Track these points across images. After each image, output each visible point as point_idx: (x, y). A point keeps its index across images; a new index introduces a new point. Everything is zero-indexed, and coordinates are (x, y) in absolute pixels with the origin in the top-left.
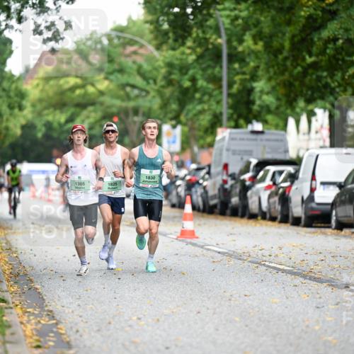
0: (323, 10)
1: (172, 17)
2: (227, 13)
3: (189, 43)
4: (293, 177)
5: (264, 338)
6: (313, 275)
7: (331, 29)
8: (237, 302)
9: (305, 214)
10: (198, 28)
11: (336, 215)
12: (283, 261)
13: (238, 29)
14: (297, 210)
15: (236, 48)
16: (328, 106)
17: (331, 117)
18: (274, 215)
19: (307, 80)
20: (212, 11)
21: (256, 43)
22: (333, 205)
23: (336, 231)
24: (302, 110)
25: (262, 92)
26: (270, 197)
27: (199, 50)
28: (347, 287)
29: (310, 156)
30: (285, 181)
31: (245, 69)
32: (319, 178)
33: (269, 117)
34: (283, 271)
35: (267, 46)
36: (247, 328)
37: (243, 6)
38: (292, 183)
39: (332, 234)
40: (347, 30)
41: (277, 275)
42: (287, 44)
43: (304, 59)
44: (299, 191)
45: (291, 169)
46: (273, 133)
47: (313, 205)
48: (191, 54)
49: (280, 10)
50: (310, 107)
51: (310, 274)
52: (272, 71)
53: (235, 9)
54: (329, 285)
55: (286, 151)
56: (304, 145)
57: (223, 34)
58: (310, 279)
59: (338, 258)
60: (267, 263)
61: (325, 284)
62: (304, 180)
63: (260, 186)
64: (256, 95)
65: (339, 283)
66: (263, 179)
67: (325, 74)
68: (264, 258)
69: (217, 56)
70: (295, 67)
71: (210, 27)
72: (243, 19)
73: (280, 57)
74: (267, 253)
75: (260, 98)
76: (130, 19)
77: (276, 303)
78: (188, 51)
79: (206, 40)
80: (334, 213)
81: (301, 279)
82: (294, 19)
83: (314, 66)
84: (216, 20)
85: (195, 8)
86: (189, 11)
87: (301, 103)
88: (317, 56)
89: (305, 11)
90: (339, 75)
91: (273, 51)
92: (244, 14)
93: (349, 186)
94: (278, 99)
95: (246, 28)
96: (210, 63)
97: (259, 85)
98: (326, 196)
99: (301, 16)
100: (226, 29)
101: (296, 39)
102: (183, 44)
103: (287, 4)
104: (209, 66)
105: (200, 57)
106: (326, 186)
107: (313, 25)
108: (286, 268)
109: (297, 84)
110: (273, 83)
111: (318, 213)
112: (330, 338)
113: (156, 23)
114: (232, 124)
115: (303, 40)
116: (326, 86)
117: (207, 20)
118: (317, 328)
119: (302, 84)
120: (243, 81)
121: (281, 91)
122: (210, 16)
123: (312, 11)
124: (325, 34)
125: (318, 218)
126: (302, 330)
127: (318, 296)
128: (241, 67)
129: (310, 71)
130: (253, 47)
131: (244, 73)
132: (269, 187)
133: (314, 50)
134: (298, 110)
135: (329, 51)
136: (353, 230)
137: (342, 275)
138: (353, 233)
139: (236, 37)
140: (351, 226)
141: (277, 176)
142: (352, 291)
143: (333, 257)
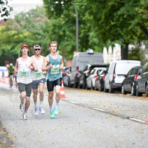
0: (118, 3)
1: (55, 5)
2: (78, 3)
3: (62, 16)
4: (106, 72)
5: (94, 140)
6: (114, 113)
7: (122, 11)
8: (82, 125)
9: (111, 88)
10: (66, 10)
11: (124, 88)
12: (102, 108)
13: (83, 10)
14: (107, 86)
15: (81, 18)
16: (121, 42)
17: (122, 47)
18: (98, 88)
19: (112, 32)
20: (72, 3)
21: (90, 16)
22: (122, 84)
23: (123, 95)
24: (110, 44)
25: (93, 37)
26: (96, 80)
27: (66, 19)
28: (128, 118)
29: (113, 63)
30: (102, 74)
31: (85, 27)
32: (117, 73)
33: (96, 47)
34: (102, 112)
35: (95, 17)
36: (87, 136)
37: (85, 1)
38: (105, 74)
39: (122, 96)
40: (128, 11)
41: (99, 113)
42: (103, 17)
43: (110, 23)
44: (108, 79)
45: (105, 69)
46: (97, 54)
47: (114, 84)
48: (62, 21)
49: (100, 2)
50: (113, 43)
52: (96, 28)
53: (81, 2)
54: (121, 118)
55: (103, 61)
56: (110, 59)
57: (77, 12)
58: (113, 115)
59: (125, 106)
60: (95, 108)
61: (119, 117)
62: (110, 74)
63: (92, 76)
64: (90, 38)
65: (125, 116)
66: (93, 73)
67: (119, 29)
68: (94, 106)
69: (74, 22)
70: (106, 26)
71: (71, 10)
72: (85, 6)
73: (100, 22)
74: (95, 104)
75: (92, 39)
76: (37, 6)
77: (99, 125)
78: (62, 20)
79: (69, 15)
80: (123, 87)
81: (109, 115)
82: (106, 6)
83: (115, 26)
84: (74, 7)
85: (65, 1)
86: (62, 3)
87: (109, 41)
88: (116, 21)
89: (110, 3)
90: (125, 30)
91: (97, 20)
92: (85, 4)
93: (129, 76)
94: (99, 40)
95: (86, 10)
96: (71, 25)
97: (92, 34)
98: (119, 80)
99: (109, 5)
100: (78, 10)
101: (107, 15)
102: (60, 17)
104: (71, 26)
105: (66, 22)
106: (120, 76)
107: (114, 9)
108: (103, 110)
109: (107, 33)
110: (97, 33)
111: (116, 87)
112: (121, 140)
113: (48, 8)
114: (80, 50)
115: (110, 15)
116: (120, 34)
117: (70, 7)
118: (116, 135)
119: (110, 33)
120: (85, 32)
121: (101, 36)
122: (71, 5)
123: (113, 3)
124: (119, 13)
125: (116, 90)
126: (110, 136)
127: (116, 122)
128: (84, 26)
129: (113, 28)
130: (89, 18)
131: (85, 29)
132: (96, 77)
133: (115, 19)
134: (108, 44)
135: (121, 20)
136: (131, 94)
137: (126, 113)
138: (131, 96)
139: (82, 13)
140: (130, 93)
141: (99, 72)
142: (130, 120)
143: (122, 106)
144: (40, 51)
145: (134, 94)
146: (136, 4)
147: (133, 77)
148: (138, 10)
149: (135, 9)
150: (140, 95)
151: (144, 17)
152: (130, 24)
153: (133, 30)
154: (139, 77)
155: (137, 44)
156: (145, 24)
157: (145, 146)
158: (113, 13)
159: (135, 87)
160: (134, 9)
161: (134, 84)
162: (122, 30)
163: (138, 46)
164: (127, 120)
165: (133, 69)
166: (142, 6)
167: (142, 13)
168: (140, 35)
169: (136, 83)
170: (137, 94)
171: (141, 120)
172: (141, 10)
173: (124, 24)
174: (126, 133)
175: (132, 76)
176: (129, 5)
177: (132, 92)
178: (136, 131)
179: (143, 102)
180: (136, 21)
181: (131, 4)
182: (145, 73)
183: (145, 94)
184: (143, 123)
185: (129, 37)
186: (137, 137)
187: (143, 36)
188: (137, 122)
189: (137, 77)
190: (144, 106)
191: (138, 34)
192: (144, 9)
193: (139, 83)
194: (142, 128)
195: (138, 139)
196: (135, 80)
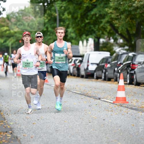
0: (92, 4)
2: (58, 5)
3: (46, 15)
4: (81, 62)
5: (72, 116)
6: (88, 95)
7: (95, 11)
9: (86, 74)
10: (49, 10)
11: (96, 74)
12: (78, 90)
13: (62, 11)
14: (83, 73)
15: (61, 17)
16: (93, 37)
17: (94, 41)
18: (75, 74)
19: (86, 28)
20: (53, 4)
21: (68, 15)
22: (95, 71)
23: (96, 80)
24: (85, 38)
25: (71, 32)
26: (74, 68)
27: (49, 18)
28: (100, 99)
29: (87, 54)
30: (78, 63)
31: (65, 24)
32: (90, 62)
33: (73, 41)
34: (78, 93)
35: (72, 17)
36: (65, 113)
37: (64, 3)
38: (81, 63)
40: (100, 11)
41: (76, 95)
42: (79, 16)
43: (85, 21)
44: (83, 66)
45: (80, 59)
46: (74, 46)
47: (88, 71)
49: (77, 4)
50: (88, 37)
51: (87, 95)
52: (74, 25)
53: (61, 4)
54: (93, 98)
55: (79, 52)
56: (85, 50)
57: (57, 12)
58: (87, 96)
59: (97, 89)
60: (72, 91)
62: (85, 62)
63: (70, 64)
64: (68, 33)
65: (97, 98)
66: (71, 62)
67: (92, 26)
68: (71, 89)
69: (55, 20)
70: (82, 23)
71: (53, 10)
72: (64, 7)
73: (77, 20)
74: (72, 87)
75: (70, 34)
77: (75, 104)
78: (45, 18)
79: (52, 15)
80: (95, 74)
81: (84, 96)
82: (82, 7)
83: (89, 23)
84: (55, 7)
85: (48, 3)
86: (46, 4)
87: (84, 36)
88: (90, 20)
89: (86, 5)
90: (97, 26)
91: (74, 18)
92: (64, 5)
93: (100, 65)
94: (76, 35)
95: (65, 10)
96: (53, 22)
97: (70, 30)
98: (92, 68)
99: (84, 6)
100: (58, 11)
101: (83, 14)
103: (79, 2)
104: (52, 24)
105: (49, 20)
106: (93, 65)
107: (89, 9)
109: (83, 29)
110: (74, 29)
111: (89, 74)
112: (94, 117)
115: (85, 15)
116: (93, 30)
117: (52, 8)
118: (89, 113)
121: (77, 32)
122: (53, 6)
123: (88, 5)
124: (93, 13)
126: (84, 114)
127: (90, 102)
128: (63, 24)
129: (87, 25)
130: (68, 17)
132: (73, 65)
133: (89, 18)
134: (83, 38)
135: (94, 18)
136: (102, 80)
137: (98, 95)
138: (102, 81)
139: (62, 13)
140: (101, 78)
141: (76, 61)
142: (101, 100)
143: (95, 89)
144: (43, 38)
145: (105, 80)
146: (106, 6)
147: (104, 66)
148: (108, 11)
149: (106, 10)
150: (109, 80)
151: (113, 16)
152: (101, 22)
153: (104, 26)
154: (109, 65)
155: (107, 38)
156: (113, 22)
157: (113, 122)
158: (87, 13)
159: (105, 73)
160: (104, 10)
161: (104, 71)
162: (95, 27)
163: (108, 40)
164: (99, 100)
165: (103, 59)
166: (111, 7)
167: (111, 13)
168: (110, 31)
169: (106, 70)
170: (107, 79)
171: (110, 100)
172: (110, 11)
173: (96, 22)
174: (98, 111)
175: (103, 64)
176: (101, 7)
177: (103, 77)
178: (106, 109)
179: (112, 86)
180: (107, 19)
181: (102, 5)
182: (113, 62)
183: (113, 79)
184: (112, 103)
185: (101, 32)
186: (107, 115)
187: (112, 31)
188: (107, 102)
189: (107, 65)
190: (112, 89)
191: (108, 30)
192: (113, 9)
193: (108, 70)
194: (111, 107)
195: (107, 116)
196: (105, 68)
